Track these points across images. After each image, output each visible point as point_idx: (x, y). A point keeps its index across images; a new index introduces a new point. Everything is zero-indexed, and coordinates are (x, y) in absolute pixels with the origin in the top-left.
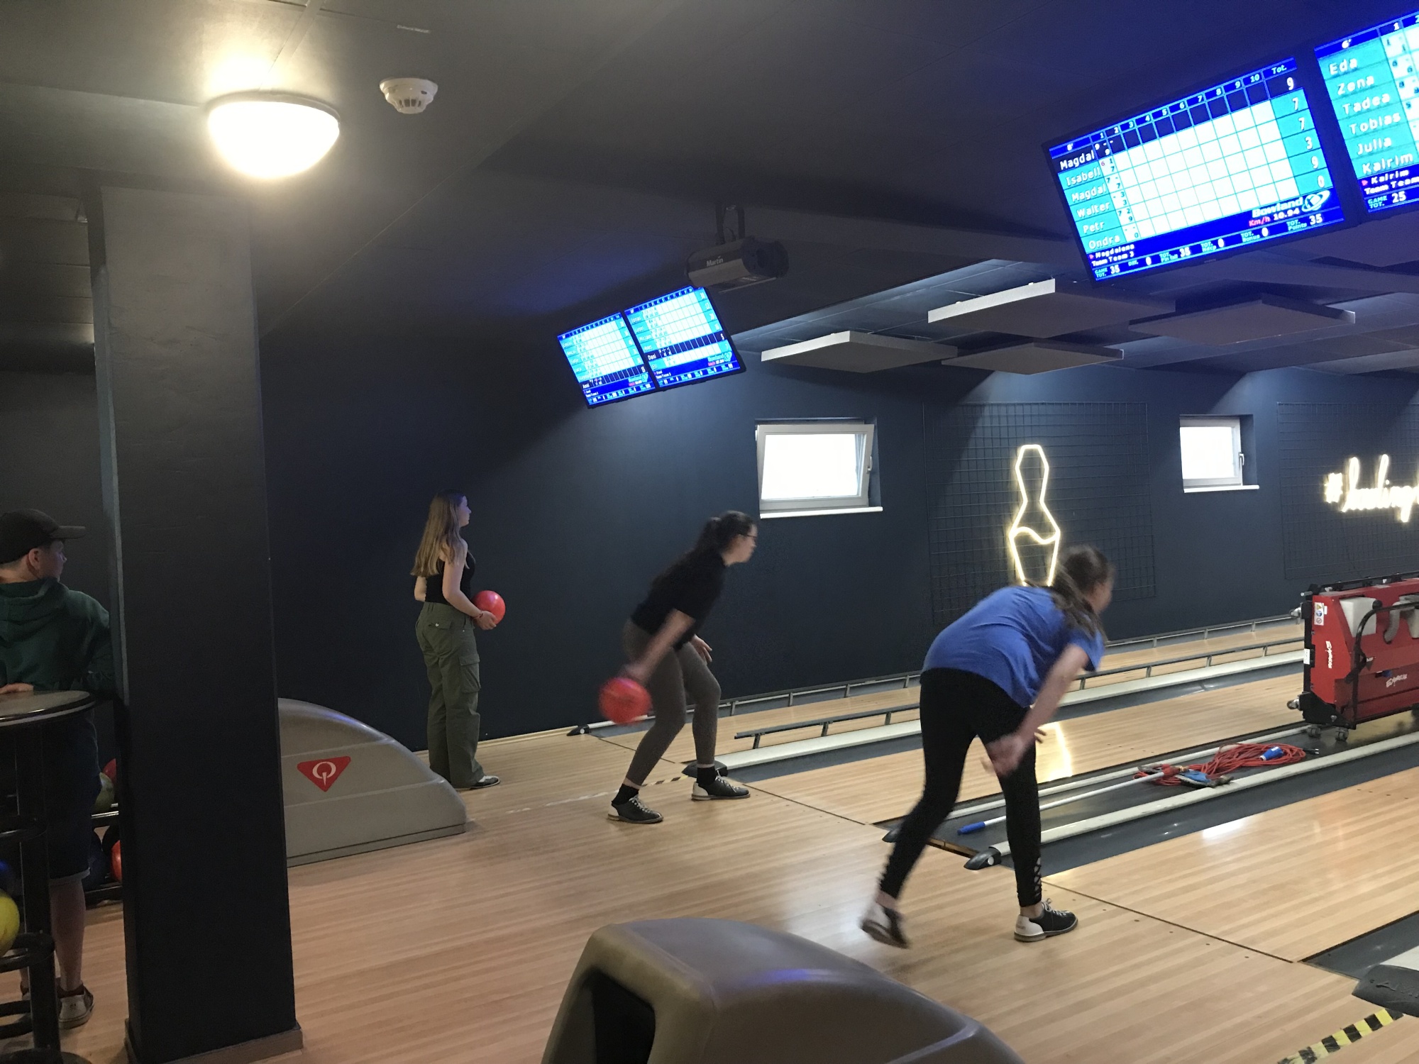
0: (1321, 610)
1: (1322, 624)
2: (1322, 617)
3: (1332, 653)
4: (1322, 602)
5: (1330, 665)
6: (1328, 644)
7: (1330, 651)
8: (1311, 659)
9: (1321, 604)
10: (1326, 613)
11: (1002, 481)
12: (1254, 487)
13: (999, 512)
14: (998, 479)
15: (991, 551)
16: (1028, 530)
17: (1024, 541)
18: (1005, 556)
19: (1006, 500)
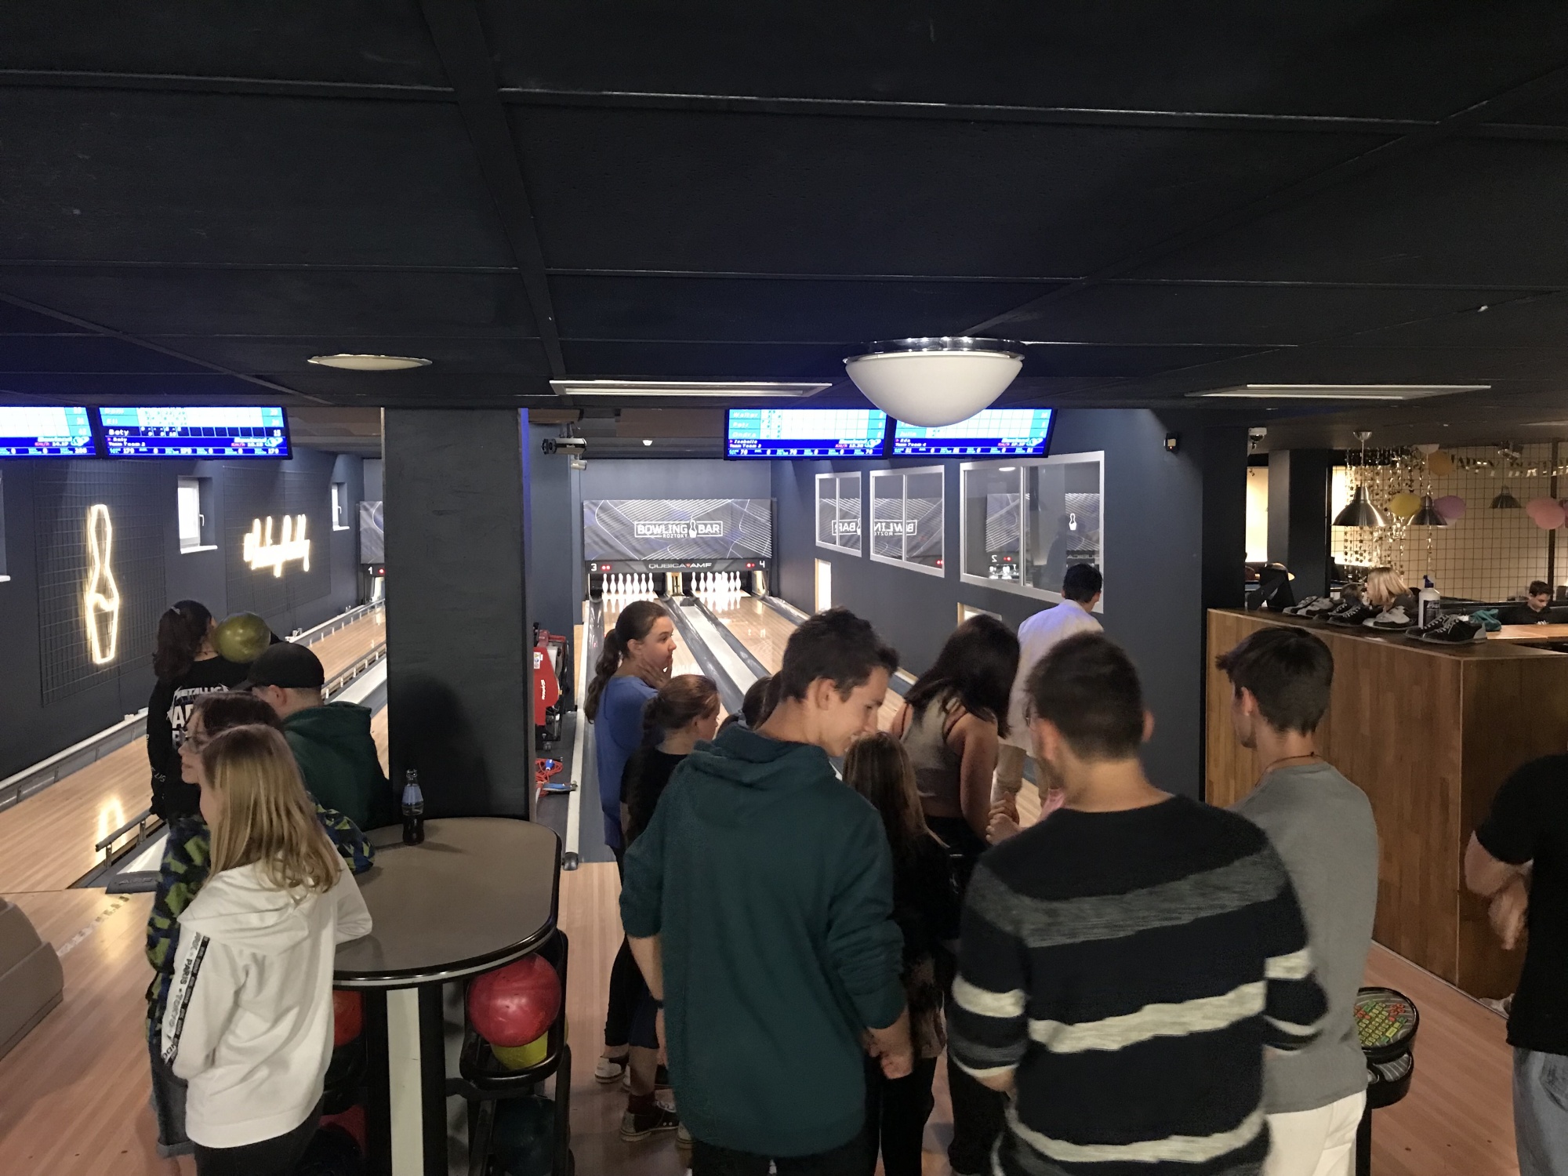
0: (538, 658)
1: (539, 667)
2: (539, 663)
4: (539, 652)
5: (543, 698)
6: (543, 682)
7: (544, 687)
9: (538, 653)
10: (542, 659)
11: (82, 544)
12: (215, 547)
13: (81, 578)
14: (79, 542)
15: (77, 621)
16: (101, 597)
17: (97, 609)
18: (85, 627)
19: (85, 565)
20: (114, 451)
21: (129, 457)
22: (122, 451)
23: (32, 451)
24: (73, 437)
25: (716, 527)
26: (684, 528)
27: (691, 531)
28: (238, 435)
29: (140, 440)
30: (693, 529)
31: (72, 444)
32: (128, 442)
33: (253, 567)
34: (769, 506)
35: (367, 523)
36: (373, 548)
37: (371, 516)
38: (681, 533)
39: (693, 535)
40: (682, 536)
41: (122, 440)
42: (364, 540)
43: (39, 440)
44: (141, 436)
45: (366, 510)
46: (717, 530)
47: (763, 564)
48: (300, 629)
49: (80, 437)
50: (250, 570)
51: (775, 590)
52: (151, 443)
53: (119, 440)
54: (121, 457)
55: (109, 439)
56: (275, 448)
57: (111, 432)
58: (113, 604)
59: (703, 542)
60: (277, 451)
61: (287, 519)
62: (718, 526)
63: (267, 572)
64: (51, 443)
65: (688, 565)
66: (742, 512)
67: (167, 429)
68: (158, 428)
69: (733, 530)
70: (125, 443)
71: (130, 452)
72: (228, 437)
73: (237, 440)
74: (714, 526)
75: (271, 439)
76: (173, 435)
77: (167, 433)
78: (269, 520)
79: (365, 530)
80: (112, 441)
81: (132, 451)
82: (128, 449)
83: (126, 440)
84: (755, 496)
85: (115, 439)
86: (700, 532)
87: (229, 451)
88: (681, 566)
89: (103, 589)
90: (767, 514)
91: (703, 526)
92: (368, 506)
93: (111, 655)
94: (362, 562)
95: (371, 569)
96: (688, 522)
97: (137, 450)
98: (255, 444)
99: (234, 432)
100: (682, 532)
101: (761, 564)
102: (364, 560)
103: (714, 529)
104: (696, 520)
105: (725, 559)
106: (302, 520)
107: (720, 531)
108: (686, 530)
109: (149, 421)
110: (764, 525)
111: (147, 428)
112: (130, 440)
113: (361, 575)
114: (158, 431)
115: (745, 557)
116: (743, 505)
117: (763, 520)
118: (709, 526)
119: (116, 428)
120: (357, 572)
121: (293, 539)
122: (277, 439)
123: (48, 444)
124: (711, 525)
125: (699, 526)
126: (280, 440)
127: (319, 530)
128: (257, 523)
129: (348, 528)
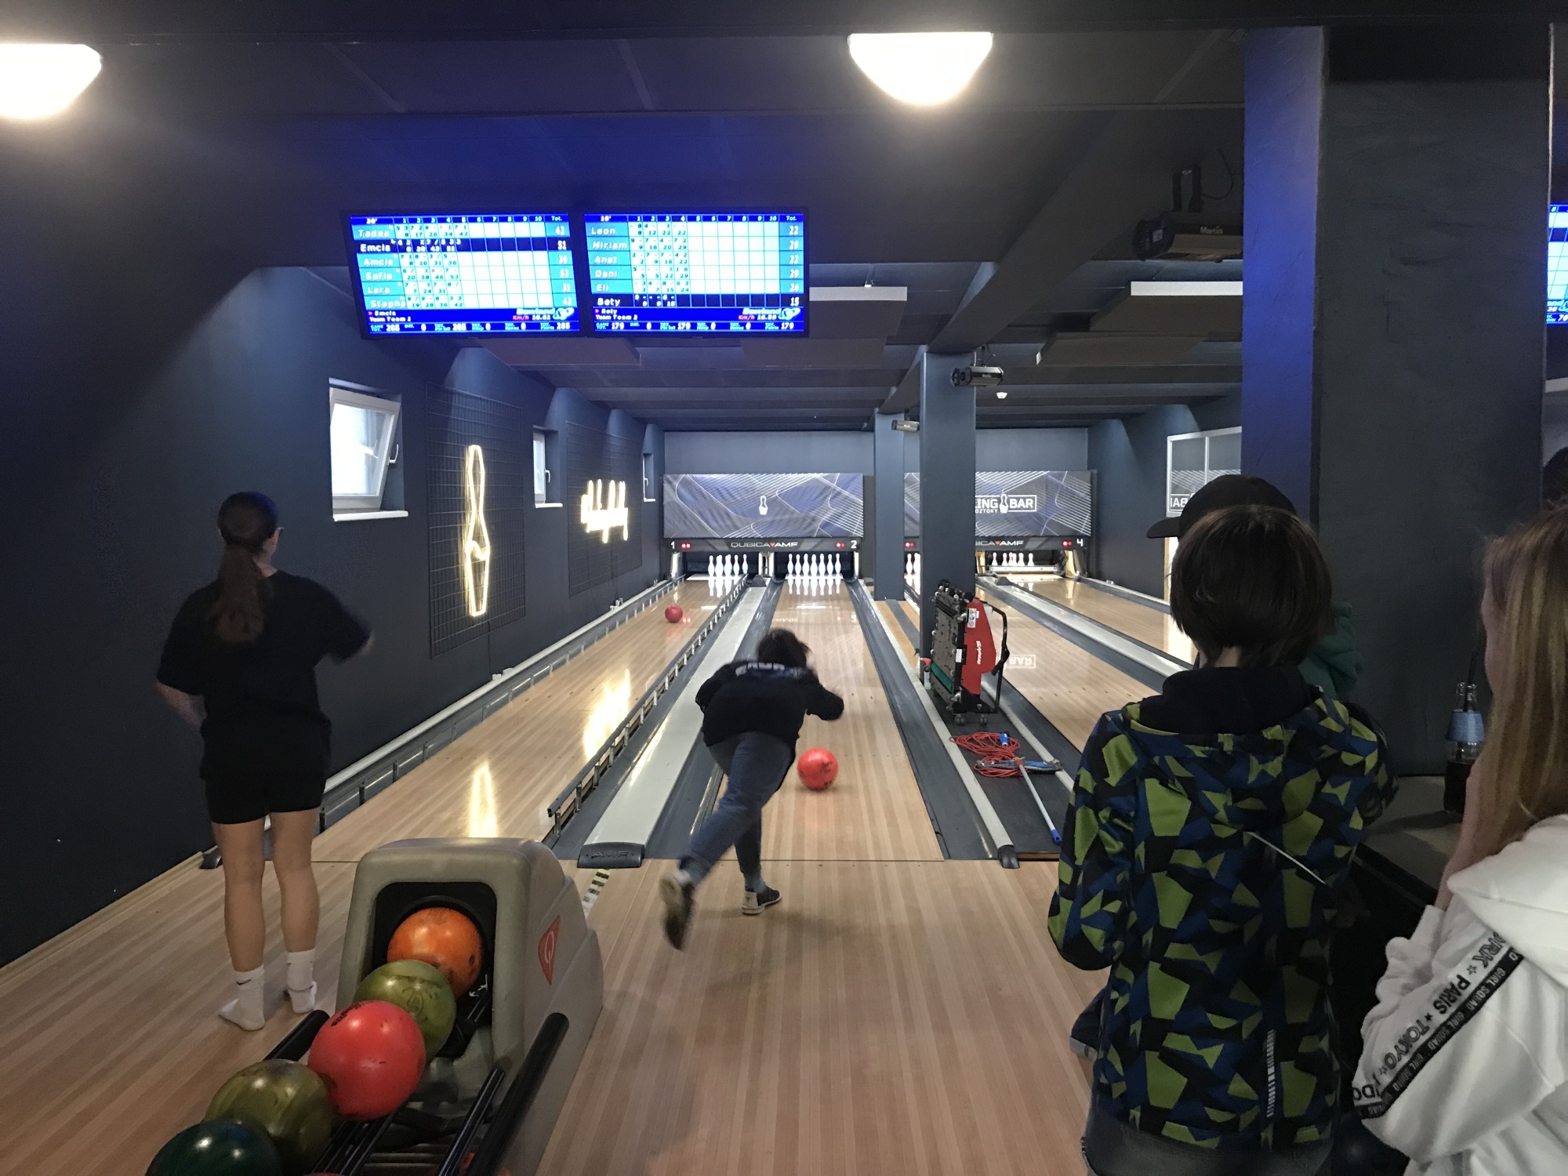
0: (974, 615)
1: (974, 626)
2: (974, 621)
3: (981, 651)
4: (975, 608)
5: (979, 662)
6: (979, 643)
7: (979, 650)
8: (962, 657)
9: (973, 610)
10: (978, 617)
11: (462, 485)
12: (560, 505)
13: (461, 523)
14: (460, 484)
15: (458, 568)
16: (475, 543)
17: (473, 559)
18: (464, 576)
19: (464, 510)
20: (601, 326)
21: (618, 334)
22: (610, 326)
23: (509, 327)
24: (556, 309)
25: (1029, 502)
26: (994, 502)
27: (1001, 506)
28: (747, 305)
29: (631, 313)
30: (1004, 504)
31: (554, 317)
32: (618, 314)
33: (588, 531)
34: (1089, 479)
35: (671, 497)
36: (676, 522)
37: (674, 490)
38: (990, 508)
39: (1004, 510)
40: (992, 511)
41: (611, 311)
42: (667, 513)
43: (518, 313)
44: (634, 307)
45: (670, 483)
46: (1031, 505)
47: (1081, 542)
48: (622, 599)
49: (565, 308)
50: (584, 533)
51: (1093, 570)
52: (645, 315)
53: (608, 312)
54: (608, 334)
55: (597, 311)
56: (790, 321)
57: (600, 301)
58: (485, 555)
59: (1015, 518)
60: (792, 326)
61: (612, 483)
62: (1032, 501)
63: (597, 535)
64: (531, 316)
65: (998, 543)
66: (1057, 485)
67: (665, 298)
68: (655, 296)
69: (1047, 505)
70: (615, 316)
71: (619, 328)
72: (736, 307)
73: (746, 311)
74: (1027, 500)
75: (787, 310)
76: (672, 305)
77: (665, 303)
78: (600, 482)
79: (668, 503)
80: (600, 313)
81: (622, 326)
82: (617, 324)
83: (615, 311)
84: (1072, 469)
85: (603, 311)
86: (1011, 507)
87: (734, 327)
88: (990, 544)
89: (477, 537)
90: (1087, 486)
91: (1015, 500)
92: (671, 479)
93: (483, 610)
94: (665, 537)
95: (673, 544)
96: (998, 496)
97: (627, 325)
98: (767, 316)
99: (744, 300)
100: (992, 507)
101: (1078, 542)
102: (666, 535)
103: (1027, 504)
104: (1007, 494)
105: (1039, 537)
106: (622, 485)
107: (1034, 505)
108: (996, 504)
109: (645, 286)
110: (1082, 499)
111: (641, 296)
112: (621, 312)
113: (663, 549)
114: (654, 299)
115: (1062, 534)
116: (1060, 477)
117: (1082, 495)
118: (1021, 500)
119: (606, 296)
120: (660, 545)
121: (616, 506)
122: (792, 312)
123: (527, 318)
124: (1024, 499)
125: (1011, 500)
126: (798, 311)
127: (633, 500)
128: (591, 483)
129: (654, 500)
